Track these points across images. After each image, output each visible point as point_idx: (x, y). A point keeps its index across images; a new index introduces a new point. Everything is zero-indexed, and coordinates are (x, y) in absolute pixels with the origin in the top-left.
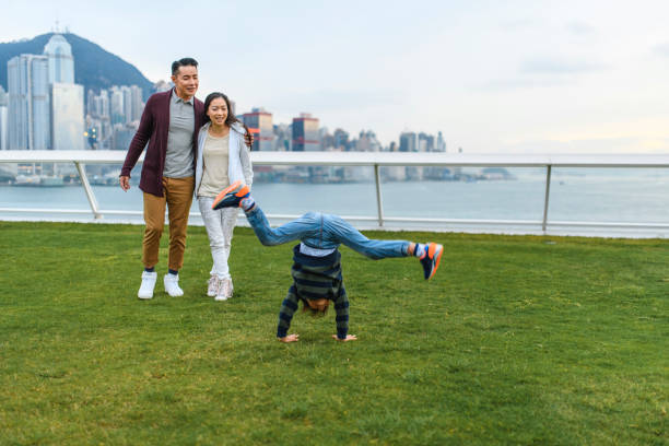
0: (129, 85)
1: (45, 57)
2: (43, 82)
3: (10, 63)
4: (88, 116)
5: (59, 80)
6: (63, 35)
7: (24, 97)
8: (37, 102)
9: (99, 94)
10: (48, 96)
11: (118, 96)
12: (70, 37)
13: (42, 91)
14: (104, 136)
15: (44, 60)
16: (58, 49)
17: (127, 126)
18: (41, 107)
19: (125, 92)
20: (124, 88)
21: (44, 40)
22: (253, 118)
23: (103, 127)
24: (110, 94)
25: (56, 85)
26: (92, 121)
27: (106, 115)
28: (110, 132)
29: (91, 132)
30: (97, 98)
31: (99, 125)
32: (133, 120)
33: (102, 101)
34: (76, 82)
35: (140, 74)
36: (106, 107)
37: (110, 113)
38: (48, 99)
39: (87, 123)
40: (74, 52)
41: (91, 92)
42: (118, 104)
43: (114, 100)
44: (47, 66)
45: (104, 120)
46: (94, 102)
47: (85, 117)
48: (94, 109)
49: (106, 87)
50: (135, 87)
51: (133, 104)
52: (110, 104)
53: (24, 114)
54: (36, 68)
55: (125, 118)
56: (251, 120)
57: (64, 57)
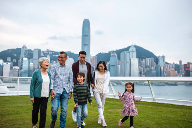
0: (150, 58)
1: (129, 52)
2: (129, 58)
3: (121, 54)
4: (140, 67)
5: (132, 57)
7: (124, 62)
8: (127, 63)
9: (142, 60)
10: (130, 62)
12: (135, 46)
13: (128, 60)
14: (143, 72)
15: (129, 53)
16: (133, 49)
17: (150, 69)
18: (128, 65)
19: (149, 60)
20: (149, 58)
21: (129, 47)
23: (143, 69)
24: (145, 60)
25: (132, 59)
27: (144, 66)
28: (145, 70)
29: (140, 71)
30: (142, 62)
31: (142, 69)
32: (151, 67)
33: (143, 62)
34: (137, 58)
35: (154, 55)
36: (144, 64)
38: (130, 63)
39: (139, 68)
40: (136, 50)
41: (140, 60)
42: (147, 63)
43: (146, 62)
44: (130, 54)
45: (144, 67)
46: (141, 63)
47: (139, 67)
48: (141, 64)
49: (144, 58)
50: (152, 58)
51: (151, 63)
52: (145, 63)
53: (124, 65)
54: (127, 55)
55: (149, 66)
56: (187, 66)
57: (134, 51)
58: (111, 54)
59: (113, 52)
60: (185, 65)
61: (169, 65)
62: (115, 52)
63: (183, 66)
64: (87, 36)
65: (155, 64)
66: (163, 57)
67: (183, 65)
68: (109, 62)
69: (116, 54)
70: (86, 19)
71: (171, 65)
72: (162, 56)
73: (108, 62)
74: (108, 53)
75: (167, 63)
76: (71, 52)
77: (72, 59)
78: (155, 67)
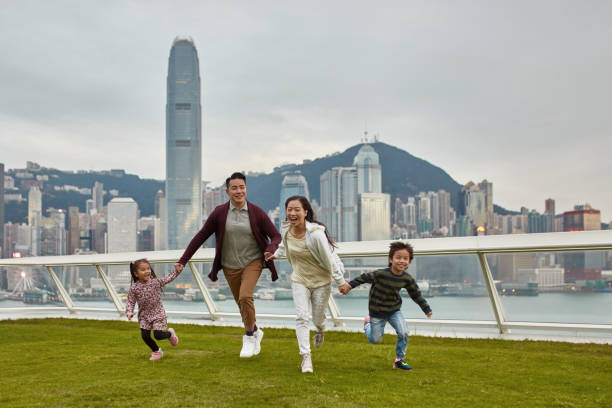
0: (436, 191)
1: (354, 168)
2: (352, 193)
3: (323, 177)
4: (395, 225)
5: (367, 190)
6: (372, 145)
7: (335, 209)
8: (346, 213)
9: (406, 202)
10: (356, 206)
11: (425, 202)
12: (378, 147)
13: (351, 202)
15: (354, 171)
16: (366, 160)
17: (435, 233)
18: (350, 218)
19: (432, 197)
20: (431, 193)
21: (354, 151)
22: (577, 217)
23: (410, 236)
24: (417, 201)
25: (364, 195)
26: (399, 229)
27: (412, 223)
30: (404, 206)
31: (406, 233)
32: (440, 227)
33: (409, 208)
34: (384, 191)
35: (448, 177)
36: (413, 213)
37: (417, 220)
38: (356, 211)
39: (394, 232)
40: (380, 162)
41: (398, 199)
42: (424, 210)
43: (421, 207)
44: (356, 177)
45: (411, 228)
46: (401, 209)
47: (392, 226)
48: (401, 217)
49: (413, 194)
50: (442, 192)
51: (440, 208)
52: (417, 212)
53: (334, 222)
54: (345, 180)
55: (432, 224)
56: (573, 221)
57: (372, 167)
58: (282, 178)
59: (292, 169)
60: (566, 214)
61: (505, 218)
62: (299, 172)
63: (561, 220)
64: (187, 106)
65: (455, 214)
66: (485, 186)
67: (558, 216)
68: (278, 208)
69: (302, 179)
70: (182, 38)
71: (514, 219)
72: (480, 181)
73: (274, 208)
74: (271, 174)
75: (499, 210)
76: (127, 172)
77: (131, 200)
78: (454, 227)
